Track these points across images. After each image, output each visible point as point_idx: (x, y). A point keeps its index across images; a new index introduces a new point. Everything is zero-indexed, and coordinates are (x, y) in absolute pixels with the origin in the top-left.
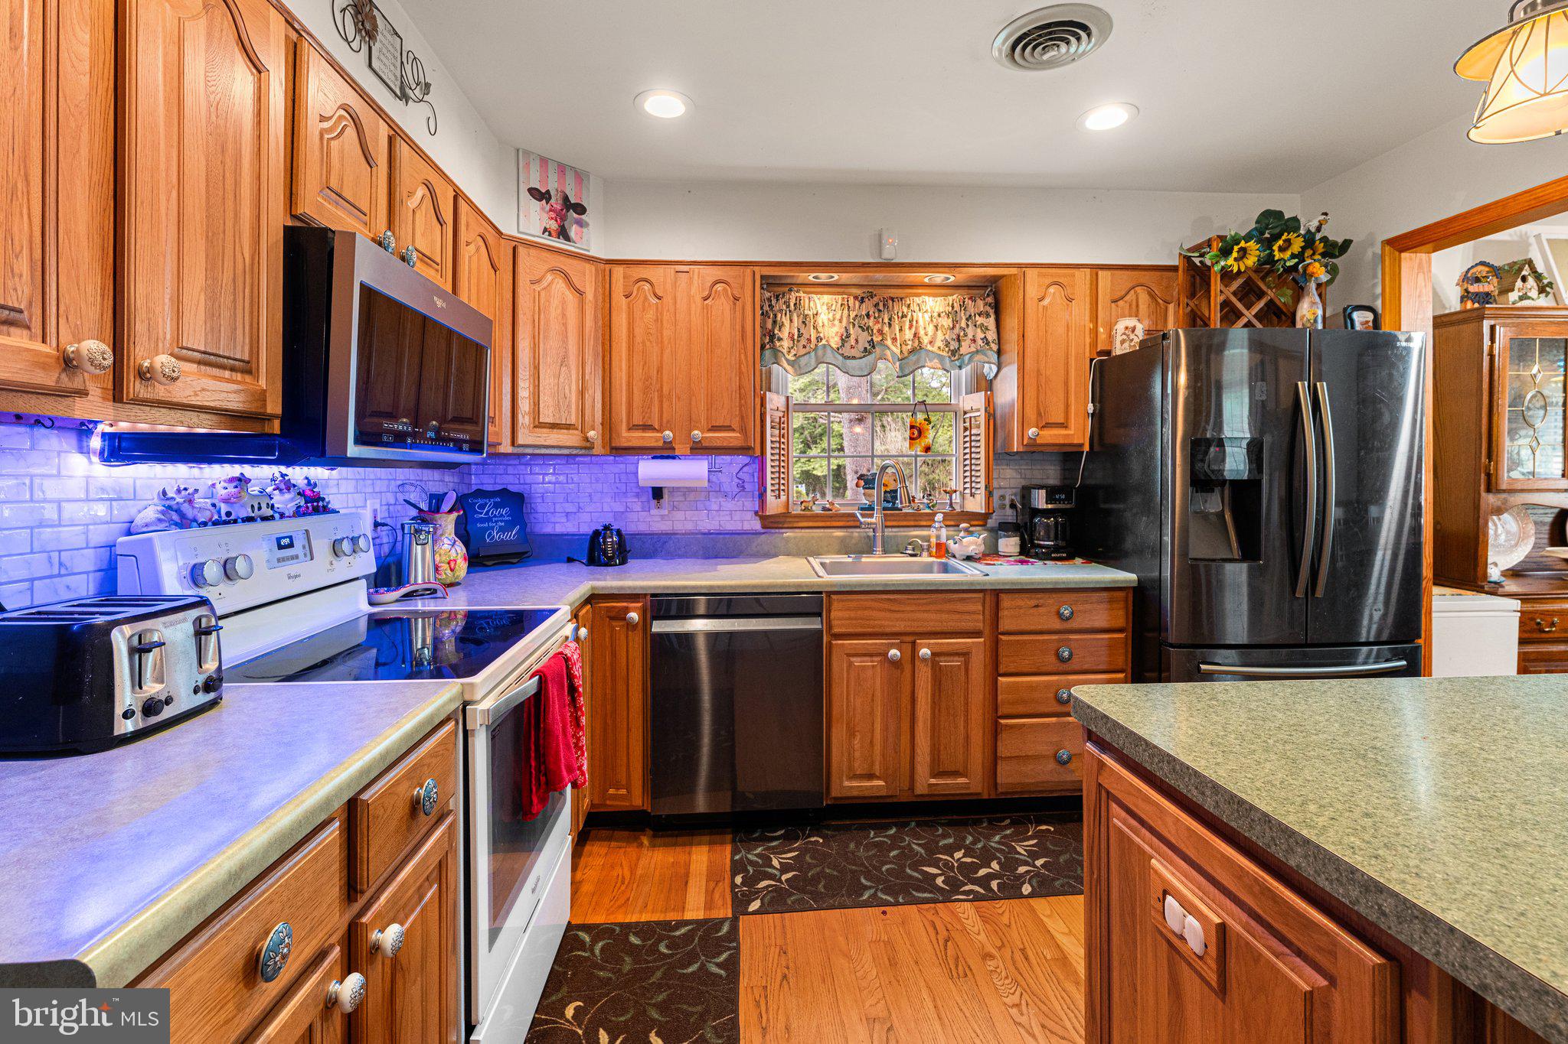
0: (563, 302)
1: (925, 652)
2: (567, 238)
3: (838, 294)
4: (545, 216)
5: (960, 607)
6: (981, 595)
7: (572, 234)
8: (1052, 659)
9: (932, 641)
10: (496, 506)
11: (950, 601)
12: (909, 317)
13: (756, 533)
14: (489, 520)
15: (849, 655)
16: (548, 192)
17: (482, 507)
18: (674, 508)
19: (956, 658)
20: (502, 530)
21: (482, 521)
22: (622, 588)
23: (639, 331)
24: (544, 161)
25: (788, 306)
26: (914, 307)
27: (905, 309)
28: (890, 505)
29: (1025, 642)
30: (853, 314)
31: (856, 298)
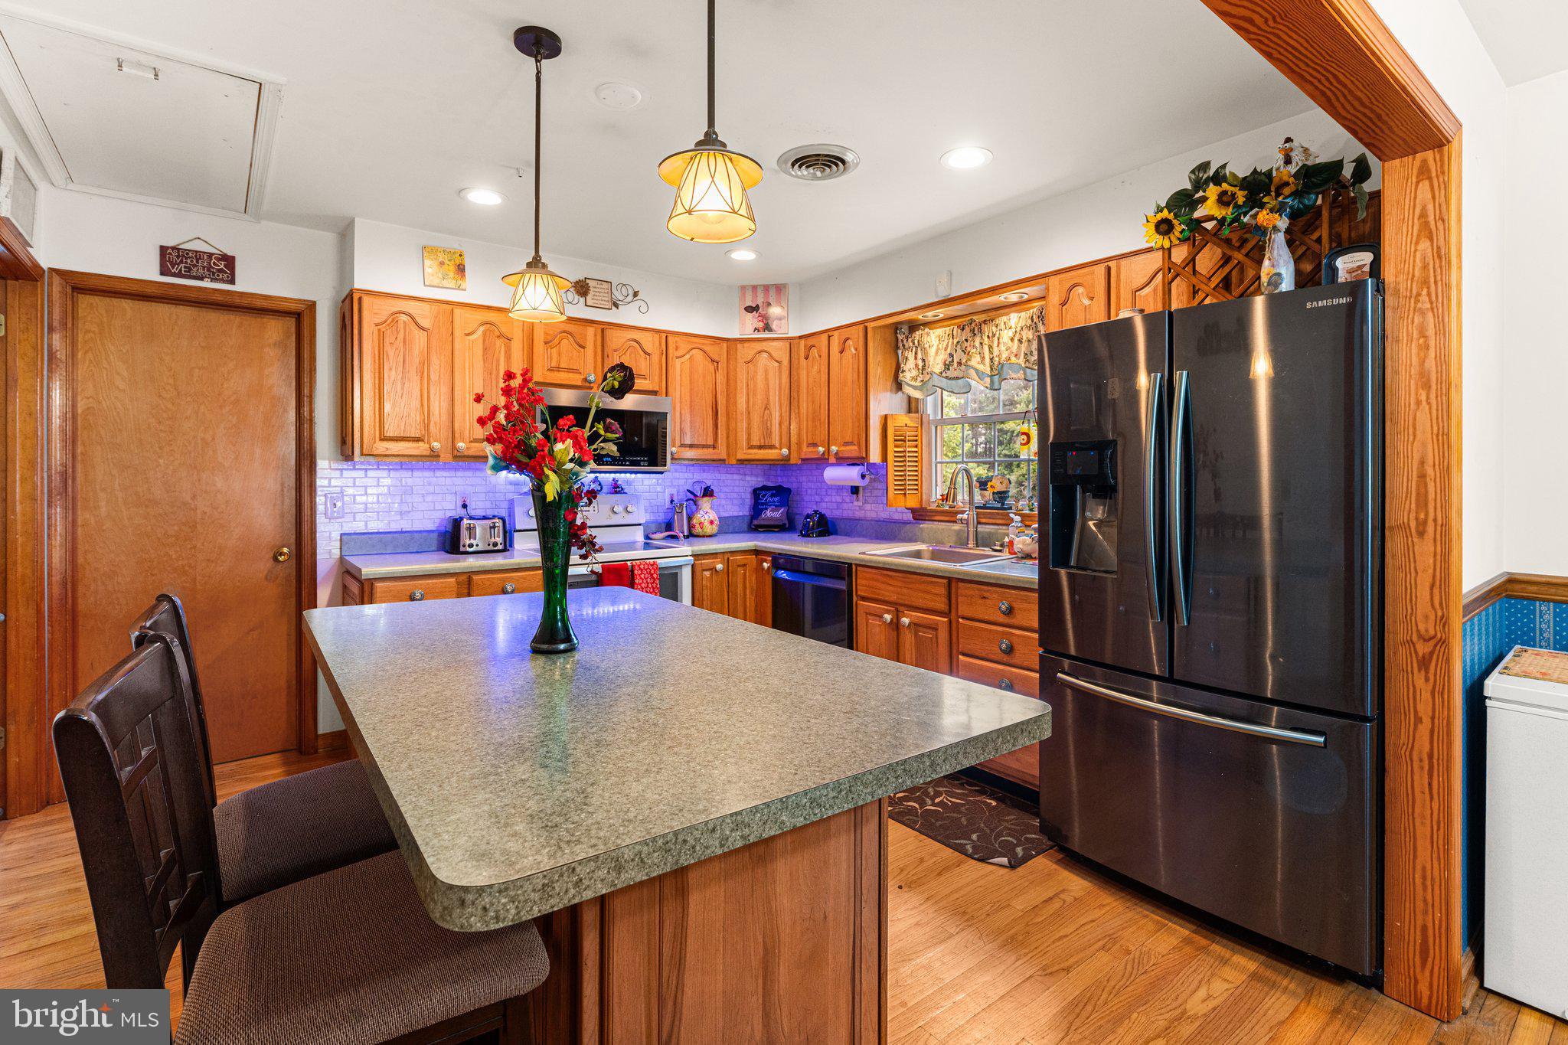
0: (766, 371)
1: (905, 620)
2: (770, 330)
3: (946, 326)
4: (756, 320)
5: (930, 588)
6: (945, 581)
7: (774, 327)
8: (996, 649)
9: (914, 613)
10: (773, 496)
11: (924, 582)
12: (997, 335)
13: (906, 523)
14: (766, 504)
15: (867, 613)
16: (757, 306)
17: (764, 496)
18: (866, 502)
19: (930, 631)
20: (773, 511)
21: (762, 504)
22: (766, 547)
23: (811, 380)
24: (754, 288)
25: (914, 344)
26: (1002, 326)
27: (994, 329)
28: (999, 505)
29: (976, 629)
30: (955, 342)
31: (959, 327)
